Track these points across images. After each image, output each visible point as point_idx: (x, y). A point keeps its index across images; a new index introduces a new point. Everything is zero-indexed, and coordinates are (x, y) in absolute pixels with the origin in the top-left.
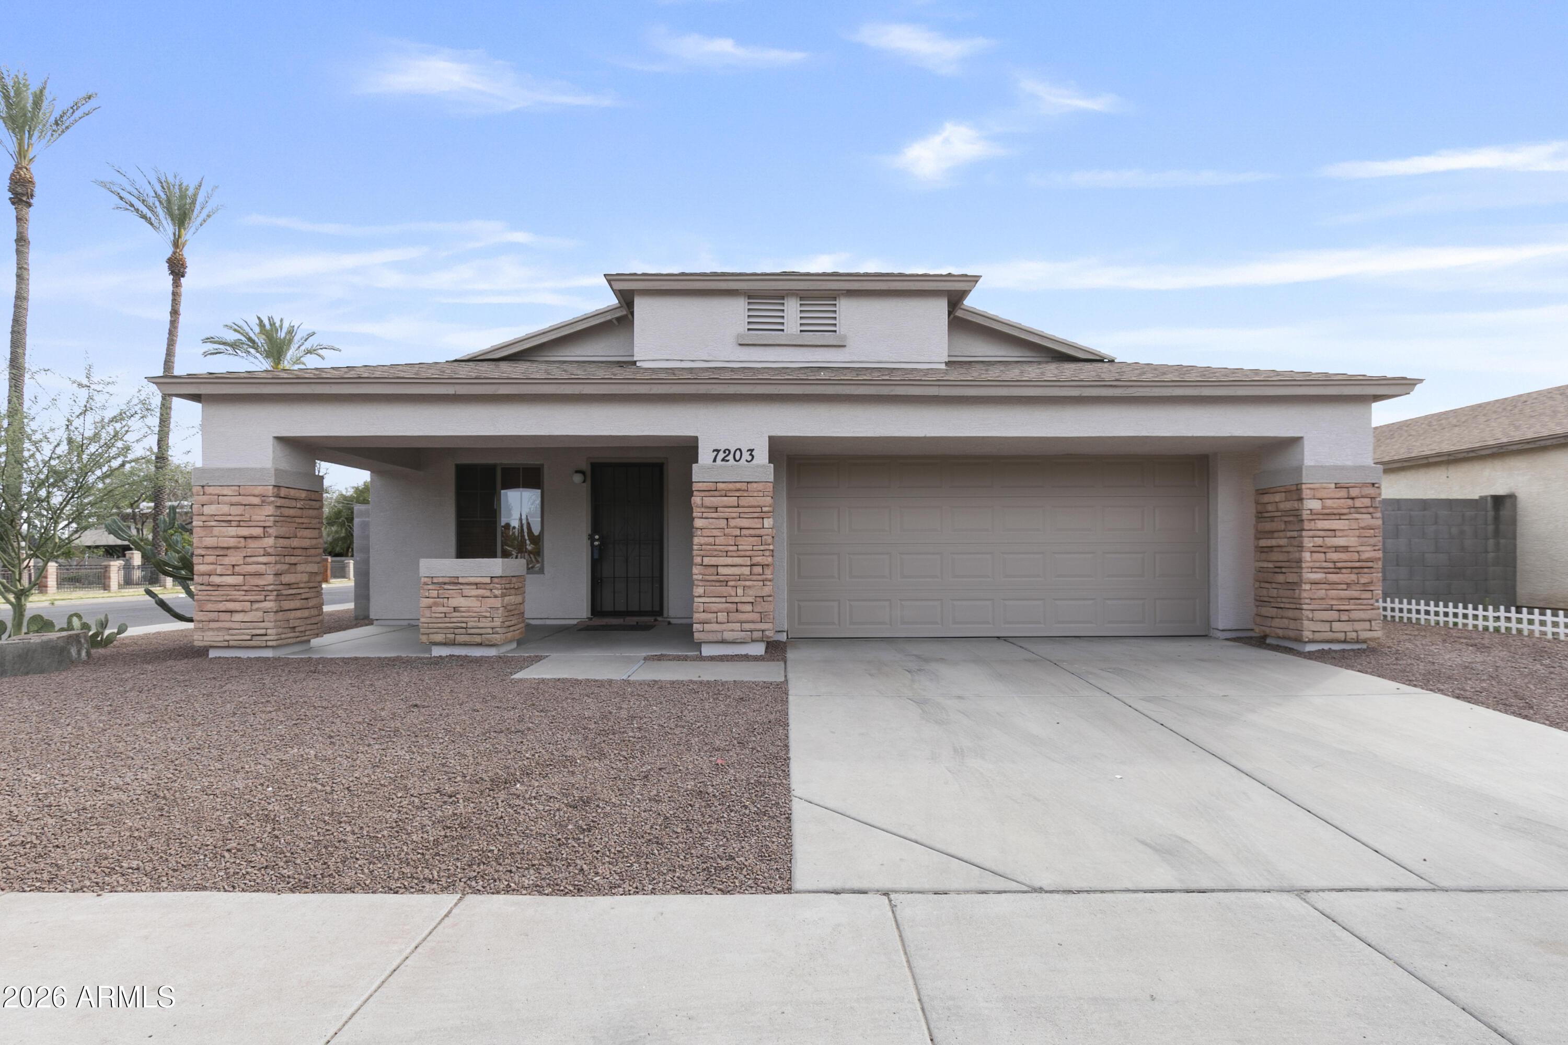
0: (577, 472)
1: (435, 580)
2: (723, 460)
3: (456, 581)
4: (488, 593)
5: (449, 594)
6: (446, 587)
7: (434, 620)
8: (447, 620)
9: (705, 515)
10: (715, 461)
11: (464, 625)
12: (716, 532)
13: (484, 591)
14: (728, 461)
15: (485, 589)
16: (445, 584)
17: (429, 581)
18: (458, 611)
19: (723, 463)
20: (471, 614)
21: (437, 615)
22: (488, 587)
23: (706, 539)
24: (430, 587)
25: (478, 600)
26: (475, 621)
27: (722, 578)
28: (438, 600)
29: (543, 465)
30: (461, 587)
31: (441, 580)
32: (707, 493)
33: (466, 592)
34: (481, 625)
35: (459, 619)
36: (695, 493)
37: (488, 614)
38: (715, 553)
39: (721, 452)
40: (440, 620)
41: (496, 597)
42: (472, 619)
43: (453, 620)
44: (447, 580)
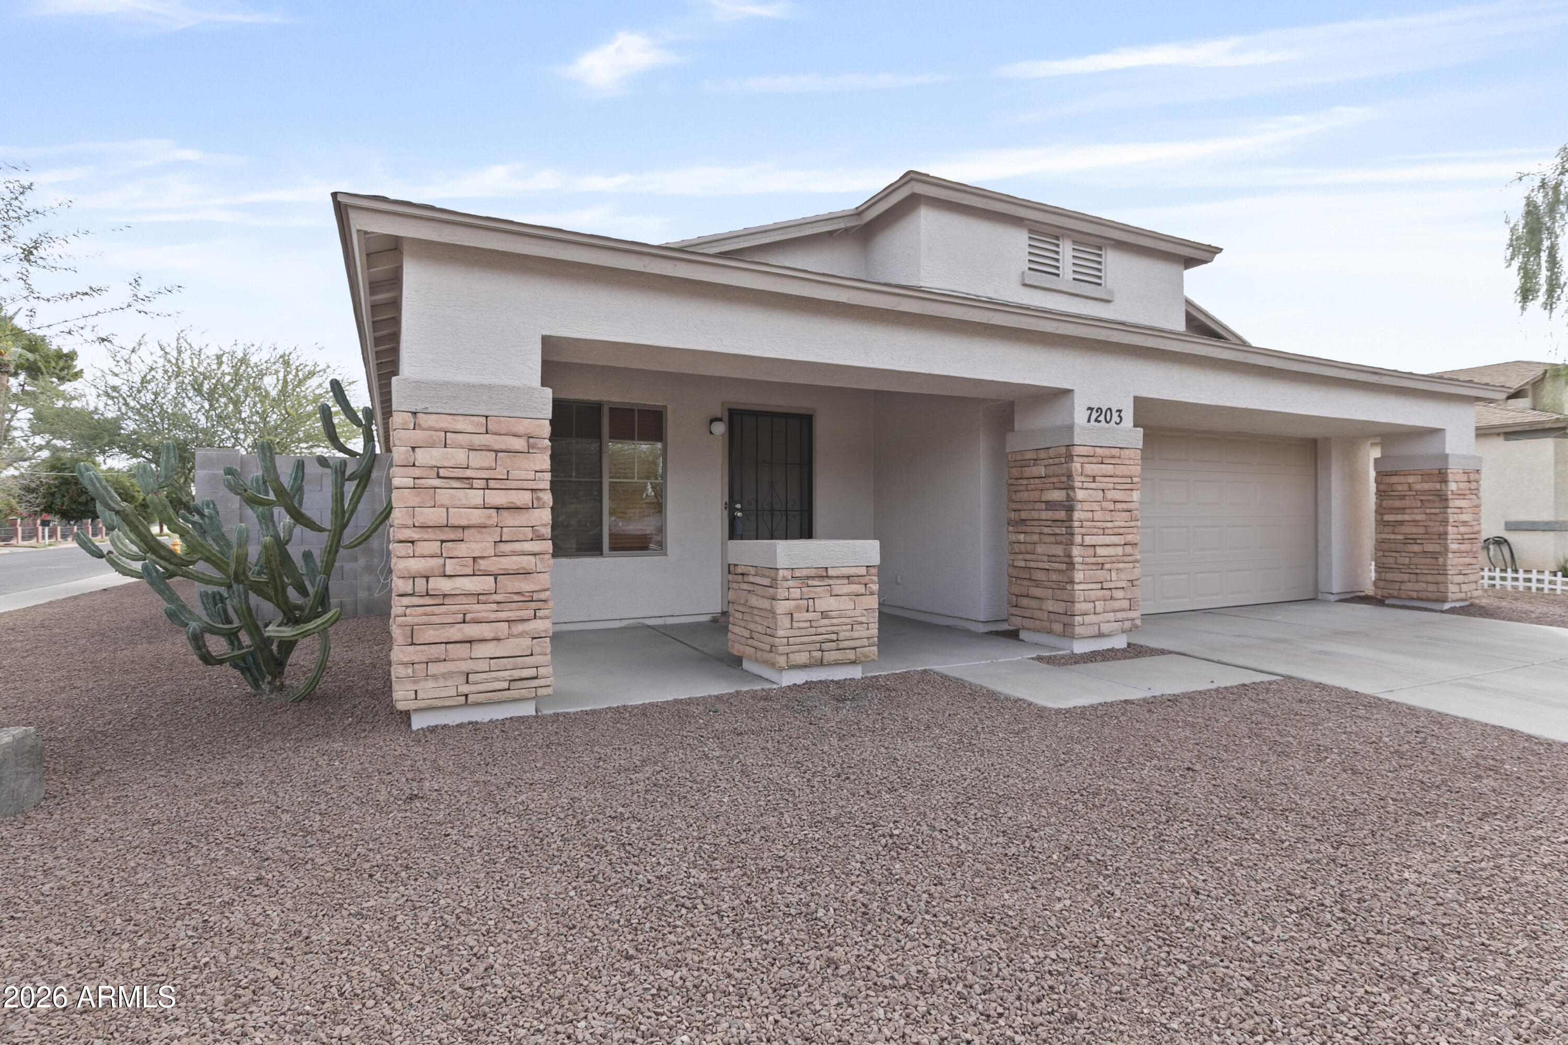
0: (713, 421)
1: (797, 574)
2: (1096, 420)
3: (825, 574)
4: (860, 589)
5: (815, 593)
6: (810, 582)
7: (797, 633)
8: (813, 631)
9: (1086, 485)
10: (1089, 421)
11: (834, 637)
12: (1095, 506)
13: (858, 586)
14: (1100, 422)
15: (859, 583)
16: (813, 578)
17: (788, 574)
18: (827, 617)
19: (1096, 424)
20: (843, 620)
21: (802, 625)
22: (863, 580)
23: (1086, 513)
24: (791, 583)
25: (851, 600)
26: (847, 631)
27: (1100, 560)
28: (801, 602)
29: (666, 407)
30: (831, 582)
31: (805, 573)
32: (1086, 460)
33: (837, 590)
34: (856, 634)
35: (829, 629)
36: (1075, 458)
37: (864, 619)
38: (1095, 531)
39: (1094, 411)
40: (804, 632)
41: (872, 594)
42: (844, 627)
43: (820, 630)
44: (812, 572)
